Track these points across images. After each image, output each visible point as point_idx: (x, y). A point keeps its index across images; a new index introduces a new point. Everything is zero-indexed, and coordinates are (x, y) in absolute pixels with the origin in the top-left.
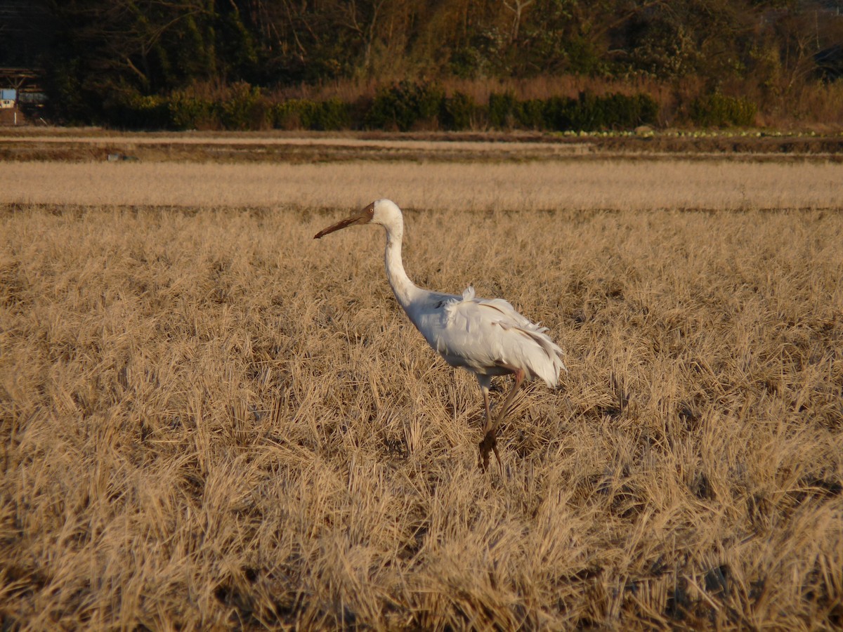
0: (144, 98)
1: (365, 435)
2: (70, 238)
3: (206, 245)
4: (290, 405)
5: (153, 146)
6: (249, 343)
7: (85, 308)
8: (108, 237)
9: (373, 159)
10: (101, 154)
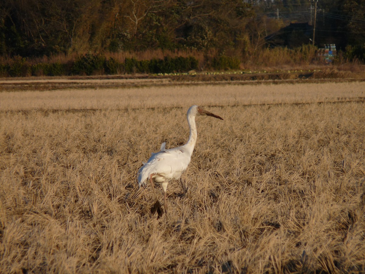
1: (73, 208)
3: (3, 128)
4: (41, 197)
6: (22, 170)
9: (75, 88)
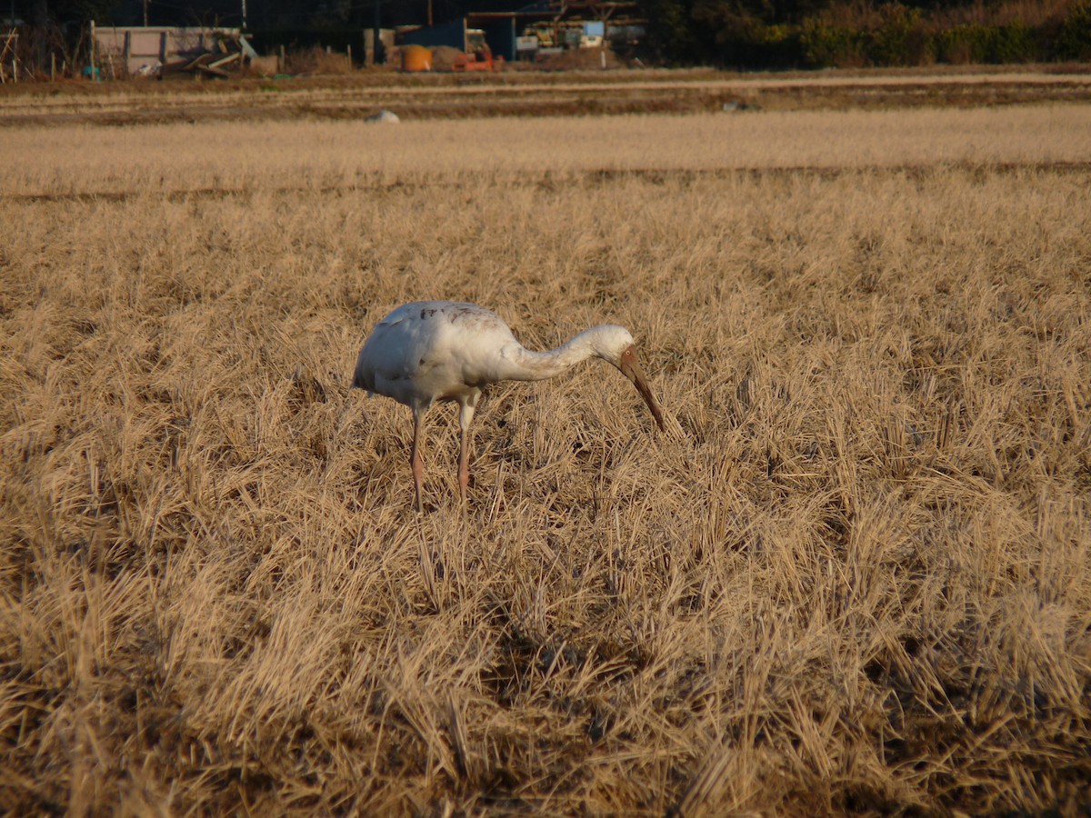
0: (768, 28)
1: (1058, 460)
2: (675, 213)
3: (850, 218)
4: (961, 424)
5: (781, 90)
6: (906, 343)
7: (694, 304)
8: (723, 212)
9: (1066, 99)
10: (714, 103)
